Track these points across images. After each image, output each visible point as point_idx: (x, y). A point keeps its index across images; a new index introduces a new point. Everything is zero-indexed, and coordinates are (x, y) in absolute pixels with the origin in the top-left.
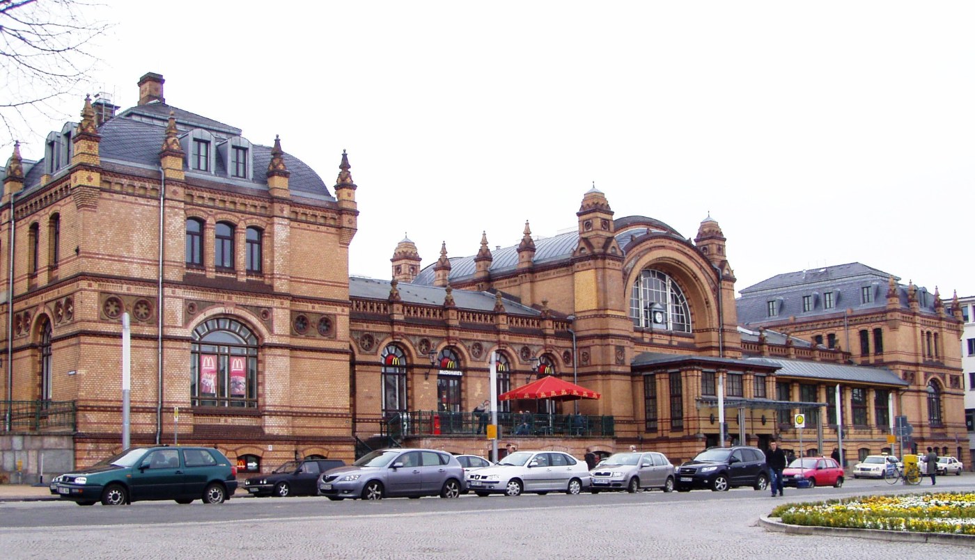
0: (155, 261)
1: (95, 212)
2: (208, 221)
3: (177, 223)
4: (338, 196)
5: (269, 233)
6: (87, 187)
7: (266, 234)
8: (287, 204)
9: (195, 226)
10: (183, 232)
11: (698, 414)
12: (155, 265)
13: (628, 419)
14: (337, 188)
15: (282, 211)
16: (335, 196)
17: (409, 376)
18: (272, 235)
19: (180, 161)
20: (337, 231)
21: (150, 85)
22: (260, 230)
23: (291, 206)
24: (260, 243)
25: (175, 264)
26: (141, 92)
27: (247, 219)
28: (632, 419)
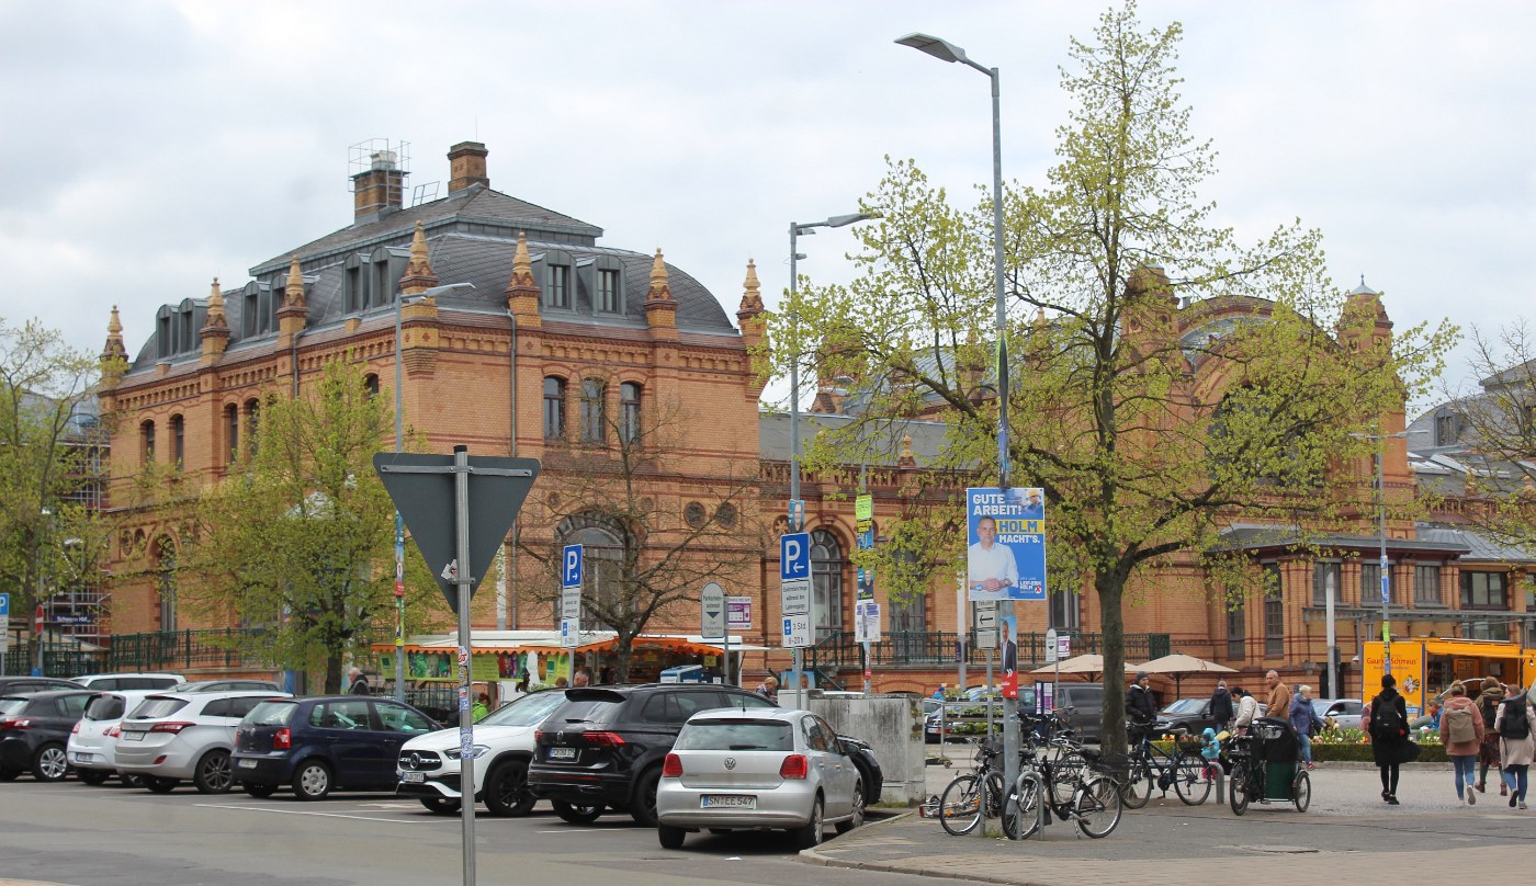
0: (507, 439)
1: (432, 379)
2: (572, 380)
3: (532, 384)
4: (743, 328)
5: (650, 389)
6: (424, 348)
7: (646, 392)
8: (675, 348)
9: (554, 387)
10: (540, 398)
11: (1308, 631)
12: (507, 444)
13: (1199, 637)
14: (742, 316)
15: (667, 357)
16: (738, 327)
17: (846, 576)
18: (654, 394)
19: (535, 301)
20: (742, 379)
21: (468, 161)
22: (638, 388)
23: (679, 350)
24: (638, 406)
25: (531, 442)
26: (454, 170)
27: (622, 372)
28: (1206, 638)
